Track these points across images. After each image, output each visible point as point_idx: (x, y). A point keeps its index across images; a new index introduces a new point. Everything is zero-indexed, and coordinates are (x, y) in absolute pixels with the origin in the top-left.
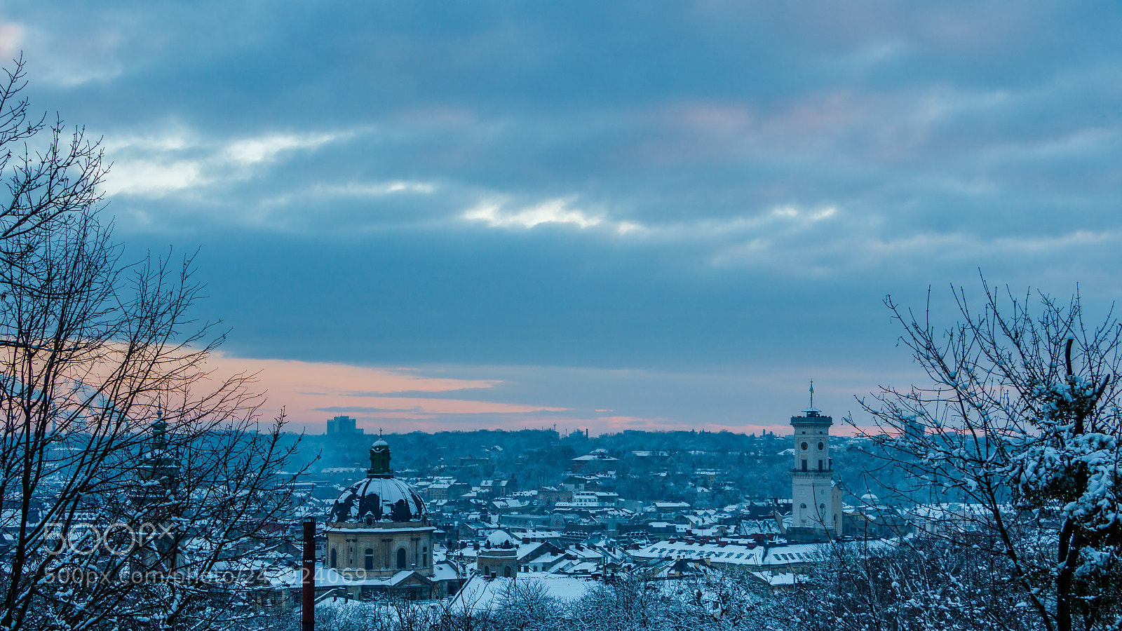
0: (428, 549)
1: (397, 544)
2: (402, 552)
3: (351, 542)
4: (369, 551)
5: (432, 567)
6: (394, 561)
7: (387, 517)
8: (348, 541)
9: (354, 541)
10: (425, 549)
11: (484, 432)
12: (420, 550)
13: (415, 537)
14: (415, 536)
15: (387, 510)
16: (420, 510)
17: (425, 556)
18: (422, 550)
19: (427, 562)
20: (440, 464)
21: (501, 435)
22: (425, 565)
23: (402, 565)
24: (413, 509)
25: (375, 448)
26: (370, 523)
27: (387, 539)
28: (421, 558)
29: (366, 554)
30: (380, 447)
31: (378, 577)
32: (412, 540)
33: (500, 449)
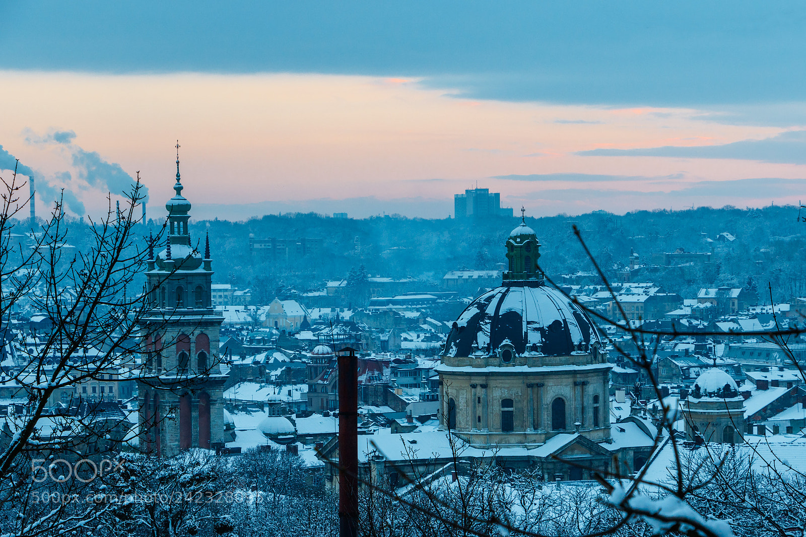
0: (601, 399)
1: (552, 391)
2: (559, 404)
3: (479, 388)
4: (507, 402)
5: (608, 428)
6: (546, 417)
7: (534, 348)
8: (474, 386)
9: (484, 386)
10: (596, 399)
11: (705, 212)
12: (589, 401)
13: (579, 381)
14: (579, 379)
15: (535, 338)
16: (586, 337)
17: (596, 410)
18: (591, 401)
19: (599, 419)
20: (632, 263)
21: (732, 216)
22: (596, 424)
23: (560, 424)
24: (576, 336)
25: (515, 238)
26: (507, 358)
27: (535, 383)
28: (590, 414)
29: (503, 407)
30: (523, 237)
31: (522, 444)
32: (575, 384)
33: (731, 238)
